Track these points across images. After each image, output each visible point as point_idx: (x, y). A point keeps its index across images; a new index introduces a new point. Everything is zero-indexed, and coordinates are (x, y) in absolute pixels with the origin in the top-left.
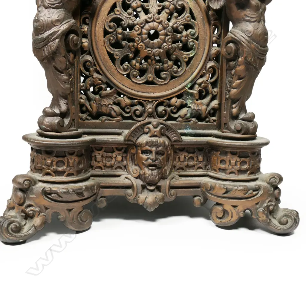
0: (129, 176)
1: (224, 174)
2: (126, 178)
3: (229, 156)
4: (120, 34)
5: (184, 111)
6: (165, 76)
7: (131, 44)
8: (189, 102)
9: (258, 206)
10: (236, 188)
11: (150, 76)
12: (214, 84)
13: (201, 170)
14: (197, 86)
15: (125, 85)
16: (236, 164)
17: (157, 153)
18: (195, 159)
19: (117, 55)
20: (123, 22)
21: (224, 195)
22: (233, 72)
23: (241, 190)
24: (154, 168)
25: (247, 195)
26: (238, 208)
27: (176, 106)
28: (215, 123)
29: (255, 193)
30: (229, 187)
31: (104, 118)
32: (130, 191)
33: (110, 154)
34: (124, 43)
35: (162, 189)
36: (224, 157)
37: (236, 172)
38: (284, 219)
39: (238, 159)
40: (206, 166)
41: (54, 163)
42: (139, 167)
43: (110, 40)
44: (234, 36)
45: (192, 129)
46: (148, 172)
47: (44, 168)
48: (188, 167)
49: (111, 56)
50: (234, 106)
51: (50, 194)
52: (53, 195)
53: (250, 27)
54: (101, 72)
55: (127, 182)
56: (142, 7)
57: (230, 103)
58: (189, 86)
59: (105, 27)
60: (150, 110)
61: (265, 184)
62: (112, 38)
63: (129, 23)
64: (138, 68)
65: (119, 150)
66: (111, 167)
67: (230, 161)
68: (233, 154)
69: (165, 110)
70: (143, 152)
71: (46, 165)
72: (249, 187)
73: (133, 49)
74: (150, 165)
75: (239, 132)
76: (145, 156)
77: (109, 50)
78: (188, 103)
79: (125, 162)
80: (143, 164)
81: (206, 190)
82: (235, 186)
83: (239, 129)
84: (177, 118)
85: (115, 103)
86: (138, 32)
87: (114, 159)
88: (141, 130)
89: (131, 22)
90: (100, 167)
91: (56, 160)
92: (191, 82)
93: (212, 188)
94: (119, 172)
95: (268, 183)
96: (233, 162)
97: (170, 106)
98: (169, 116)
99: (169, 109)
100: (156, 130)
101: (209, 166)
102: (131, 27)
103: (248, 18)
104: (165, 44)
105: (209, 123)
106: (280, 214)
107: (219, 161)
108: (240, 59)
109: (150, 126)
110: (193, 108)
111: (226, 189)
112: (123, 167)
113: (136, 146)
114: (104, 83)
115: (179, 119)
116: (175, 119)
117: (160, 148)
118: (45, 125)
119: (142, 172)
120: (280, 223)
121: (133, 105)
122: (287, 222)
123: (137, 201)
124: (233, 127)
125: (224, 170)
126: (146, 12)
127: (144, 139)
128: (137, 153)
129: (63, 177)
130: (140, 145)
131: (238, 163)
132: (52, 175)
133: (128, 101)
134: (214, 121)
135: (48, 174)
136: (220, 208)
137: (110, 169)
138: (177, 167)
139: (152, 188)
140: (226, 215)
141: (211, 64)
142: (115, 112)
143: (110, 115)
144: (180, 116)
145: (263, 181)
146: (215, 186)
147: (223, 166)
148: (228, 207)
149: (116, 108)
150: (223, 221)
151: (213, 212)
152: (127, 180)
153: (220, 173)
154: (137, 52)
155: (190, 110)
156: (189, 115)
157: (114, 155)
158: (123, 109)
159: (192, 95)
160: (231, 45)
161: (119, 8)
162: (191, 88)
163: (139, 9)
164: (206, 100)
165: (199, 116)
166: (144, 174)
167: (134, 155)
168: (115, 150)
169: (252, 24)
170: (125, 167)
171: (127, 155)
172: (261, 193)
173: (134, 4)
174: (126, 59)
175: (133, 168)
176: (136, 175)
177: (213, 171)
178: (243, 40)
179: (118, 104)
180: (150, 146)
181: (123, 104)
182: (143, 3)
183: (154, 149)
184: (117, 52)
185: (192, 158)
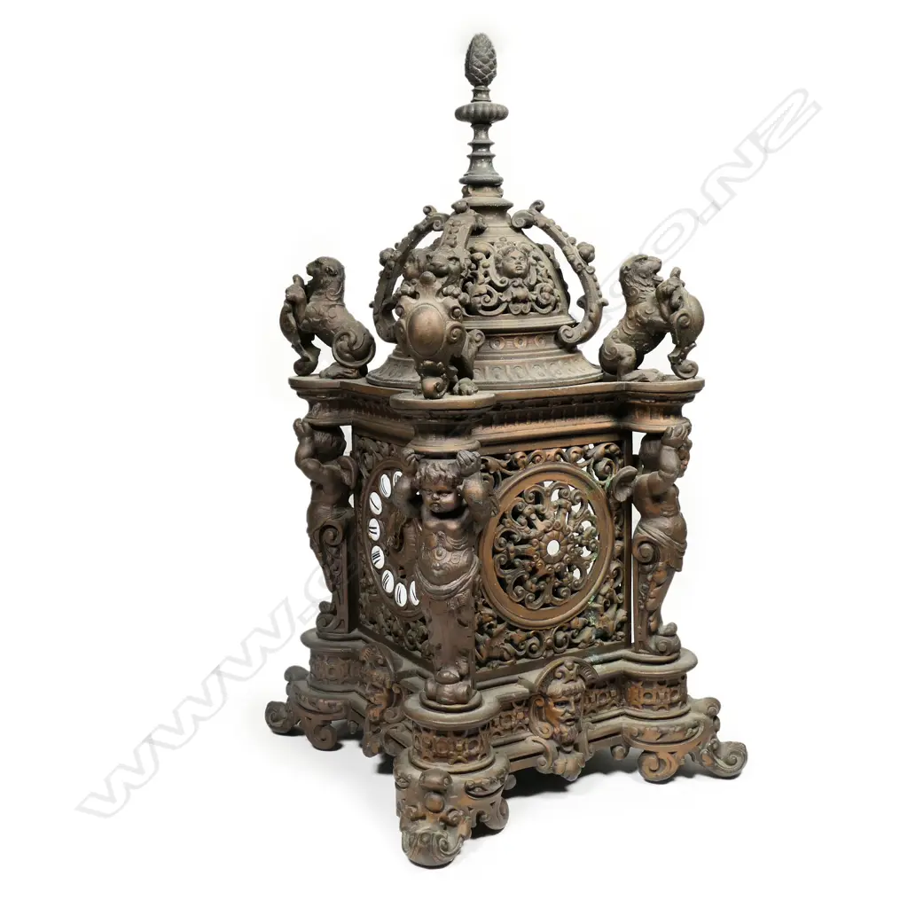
0: (537, 738)
1: (650, 711)
2: (534, 741)
3: (656, 687)
4: (512, 552)
5: (587, 633)
6: (565, 593)
7: (527, 562)
8: (591, 619)
9: (700, 747)
10: (673, 729)
11: (547, 597)
12: (618, 590)
13: (615, 708)
14: (600, 597)
15: (519, 615)
16: (666, 697)
17: (577, 702)
18: (607, 695)
19: (509, 579)
20: (516, 536)
21: (659, 741)
22: (649, 577)
23: (680, 731)
24: (572, 722)
25: (687, 736)
26: (676, 755)
27: (577, 629)
28: (623, 640)
29: (695, 731)
30: (664, 729)
31: (495, 663)
32: (542, 758)
33: (509, 713)
34: (517, 562)
35: (580, 747)
36: (648, 690)
37: (667, 706)
38: (732, 758)
39: (668, 690)
40: (620, 701)
41: (466, 746)
42: (550, 723)
43: (500, 561)
44: (650, 537)
45: (598, 654)
46: (564, 728)
47: (452, 755)
48: (601, 707)
49: (502, 582)
50: (651, 618)
51: (473, 789)
52: (477, 790)
53: (667, 523)
54: (491, 605)
55: (537, 747)
56: (537, 512)
57: (646, 615)
58: (592, 599)
59: (494, 547)
60: (549, 641)
61: (702, 716)
62: (502, 559)
63: (523, 536)
64: (534, 590)
65: (519, 704)
66: (511, 729)
67: (657, 694)
68: (661, 683)
69: (565, 637)
70: (556, 704)
71: (455, 750)
72: (686, 725)
73: (530, 569)
74: (569, 720)
75: (662, 653)
76: (559, 710)
77: (499, 574)
78: (591, 621)
79: (527, 719)
80: (558, 720)
81: (631, 736)
82: (672, 726)
83: (664, 650)
84: (578, 644)
85: (506, 641)
86: (537, 547)
87: (514, 719)
88: (551, 676)
89: (525, 534)
90: (499, 734)
91: (468, 741)
92: (594, 594)
93: (641, 733)
94: (524, 734)
95: (707, 714)
96: (662, 694)
97: (569, 630)
98: (570, 641)
99: (569, 634)
100: (571, 672)
101: (624, 700)
102: (525, 541)
103: (665, 513)
104: (566, 556)
105: (615, 642)
106: (724, 752)
107: (642, 695)
108: (660, 564)
109: (563, 668)
110: (597, 626)
111: (661, 732)
112: (525, 727)
113: (545, 696)
114: (494, 619)
115: (582, 645)
116: (576, 645)
117: (579, 695)
118: (448, 697)
119: (556, 730)
120: (728, 763)
121: (528, 638)
122: (736, 761)
123: (554, 770)
124: (653, 646)
125: (649, 706)
126: (542, 517)
127: (557, 687)
128: (546, 705)
129: (477, 762)
130: (552, 696)
131: (668, 695)
132: (464, 762)
133: (523, 635)
134: (622, 637)
135: (459, 761)
136: (652, 758)
137: (509, 733)
138: (588, 711)
139: (569, 749)
140: (662, 765)
141: (614, 566)
142: (508, 653)
143: (502, 659)
144: (583, 641)
145: (699, 711)
146: (645, 729)
147: (648, 701)
148: (664, 755)
149: (508, 646)
150: (659, 774)
151: (644, 763)
152: (535, 744)
153: (645, 710)
154: (534, 571)
155: (594, 631)
156: (594, 637)
157: (514, 712)
158: (516, 647)
159: (595, 610)
160: (646, 546)
161: (509, 520)
162: (595, 600)
163: (534, 516)
164: (610, 613)
165: (604, 636)
166: (561, 733)
167: (540, 708)
168: (514, 705)
169: (671, 518)
170: (527, 725)
171: (529, 709)
172: (701, 729)
173: (526, 511)
174: (520, 582)
175: (540, 725)
176: (548, 736)
177: (632, 708)
178: (664, 541)
179: (511, 641)
180: (567, 696)
181: (517, 641)
182: (536, 506)
183: (572, 698)
184: (509, 575)
185: (603, 695)
